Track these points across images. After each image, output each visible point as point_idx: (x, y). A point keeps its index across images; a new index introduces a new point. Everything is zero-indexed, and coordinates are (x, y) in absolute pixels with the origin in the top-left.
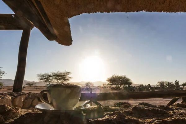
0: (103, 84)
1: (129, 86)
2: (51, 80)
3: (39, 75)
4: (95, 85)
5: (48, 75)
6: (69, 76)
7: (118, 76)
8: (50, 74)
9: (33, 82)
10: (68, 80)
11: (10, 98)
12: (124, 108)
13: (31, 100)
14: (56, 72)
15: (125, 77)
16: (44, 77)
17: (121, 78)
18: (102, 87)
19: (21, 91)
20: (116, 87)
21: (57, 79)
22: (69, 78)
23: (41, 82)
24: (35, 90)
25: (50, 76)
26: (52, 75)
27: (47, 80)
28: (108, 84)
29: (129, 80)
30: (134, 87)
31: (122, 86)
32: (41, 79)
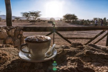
0: (61, 19)
1: (76, 20)
2: (29, 16)
3: (22, 13)
4: (55, 20)
5: (27, 13)
6: (40, 14)
7: (69, 14)
8: (28, 12)
9: (19, 17)
10: (40, 16)
11: (5, 31)
12: (79, 50)
13: (19, 31)
14: (32, 11)
15: (74, 15)
16: (25, 14)
17: (72, 15)
18: (60, 21)
19: (12, 25)
20: (68, 21)
21: (33, 16)
22: (40, 15)
23: (23, 17)
24: (21, 22)
25: (28, 14)
26: (29, 13)
27: (27, 16)
28: (64, 19)
29: (76, 17)
30: (78, 21)
31: (72, 20)
32: (23, 16)
